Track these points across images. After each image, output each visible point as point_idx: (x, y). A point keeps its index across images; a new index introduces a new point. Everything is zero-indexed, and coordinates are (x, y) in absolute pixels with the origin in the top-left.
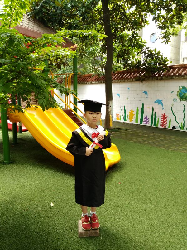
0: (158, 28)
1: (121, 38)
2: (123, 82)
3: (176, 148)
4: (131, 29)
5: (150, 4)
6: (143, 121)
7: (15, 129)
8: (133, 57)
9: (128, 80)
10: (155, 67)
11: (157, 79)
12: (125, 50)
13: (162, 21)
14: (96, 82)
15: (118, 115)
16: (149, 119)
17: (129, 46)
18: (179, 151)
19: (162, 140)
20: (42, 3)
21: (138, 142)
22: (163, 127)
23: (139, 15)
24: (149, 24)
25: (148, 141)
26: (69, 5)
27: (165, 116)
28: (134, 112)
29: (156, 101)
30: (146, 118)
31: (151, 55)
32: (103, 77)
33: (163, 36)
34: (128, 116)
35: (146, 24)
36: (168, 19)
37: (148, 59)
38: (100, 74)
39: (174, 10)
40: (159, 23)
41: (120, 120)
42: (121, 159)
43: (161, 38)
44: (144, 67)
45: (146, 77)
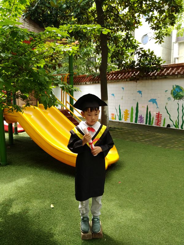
0: (151, 28)
1: (115, 38)
2: (118, 82)
3: (172, 146)
4: (124, 30)
5: (142, 5)
6: (138, 120)
7: (11, 131)
8: (127, 57)
9: (122, 80)
10: (149, 66)
11: (151, 79)
12: (119, 51)
13: (155, 22)
14: (90, 82)
15: (113, 114)
16: (143, 117)
17: (123, 46)
18: (175, 149)
19: (158, 139)
20: (37, 4)
21: (135, 141)
22: (157, 125)
23: (132, 16)
24: (142, 25)
25: (144, 140)
26: (65, 6)
27: (160, 115)
28: (129, 111)
29: (150, 100)
30: (141, 117)
31: (145, 55)
32: (97, 77)
33: (156, 36)
34: (123, 115)
35: (139, 25)
36: (161, 20)
37: (142, 59)
38: (95, 75)
39: (166, 11)
40: (152, 24)
41: (115, 119)
42: (119, 158)
43: (154, 39)
44: (138, 67)
45: (141, 76)
